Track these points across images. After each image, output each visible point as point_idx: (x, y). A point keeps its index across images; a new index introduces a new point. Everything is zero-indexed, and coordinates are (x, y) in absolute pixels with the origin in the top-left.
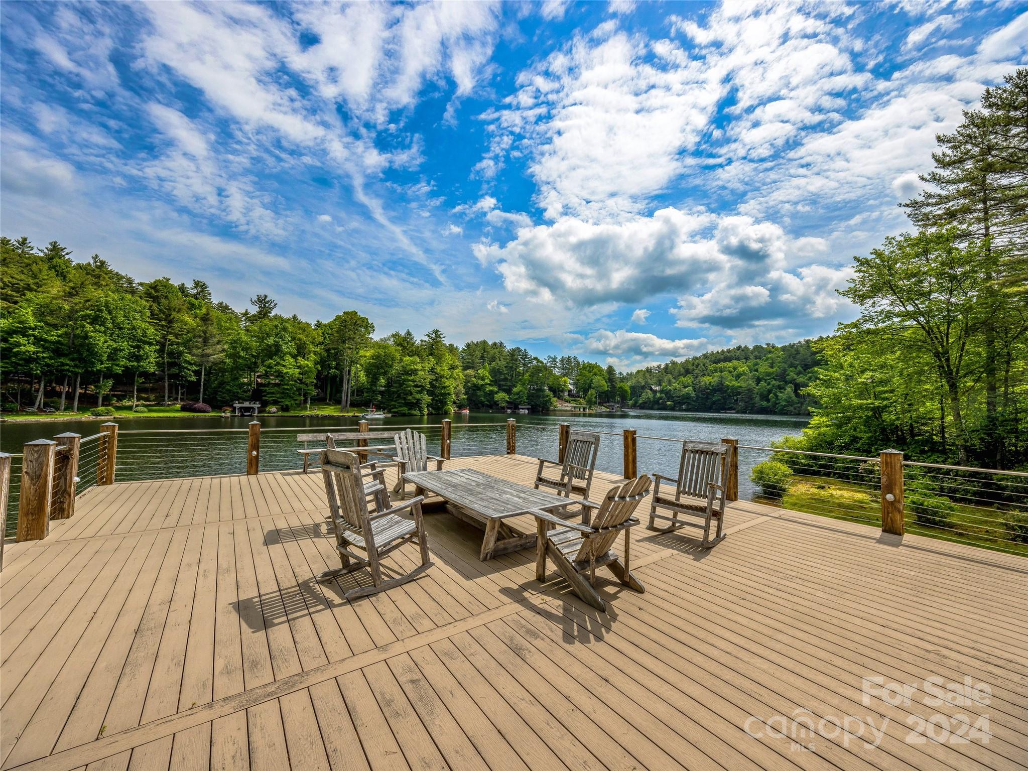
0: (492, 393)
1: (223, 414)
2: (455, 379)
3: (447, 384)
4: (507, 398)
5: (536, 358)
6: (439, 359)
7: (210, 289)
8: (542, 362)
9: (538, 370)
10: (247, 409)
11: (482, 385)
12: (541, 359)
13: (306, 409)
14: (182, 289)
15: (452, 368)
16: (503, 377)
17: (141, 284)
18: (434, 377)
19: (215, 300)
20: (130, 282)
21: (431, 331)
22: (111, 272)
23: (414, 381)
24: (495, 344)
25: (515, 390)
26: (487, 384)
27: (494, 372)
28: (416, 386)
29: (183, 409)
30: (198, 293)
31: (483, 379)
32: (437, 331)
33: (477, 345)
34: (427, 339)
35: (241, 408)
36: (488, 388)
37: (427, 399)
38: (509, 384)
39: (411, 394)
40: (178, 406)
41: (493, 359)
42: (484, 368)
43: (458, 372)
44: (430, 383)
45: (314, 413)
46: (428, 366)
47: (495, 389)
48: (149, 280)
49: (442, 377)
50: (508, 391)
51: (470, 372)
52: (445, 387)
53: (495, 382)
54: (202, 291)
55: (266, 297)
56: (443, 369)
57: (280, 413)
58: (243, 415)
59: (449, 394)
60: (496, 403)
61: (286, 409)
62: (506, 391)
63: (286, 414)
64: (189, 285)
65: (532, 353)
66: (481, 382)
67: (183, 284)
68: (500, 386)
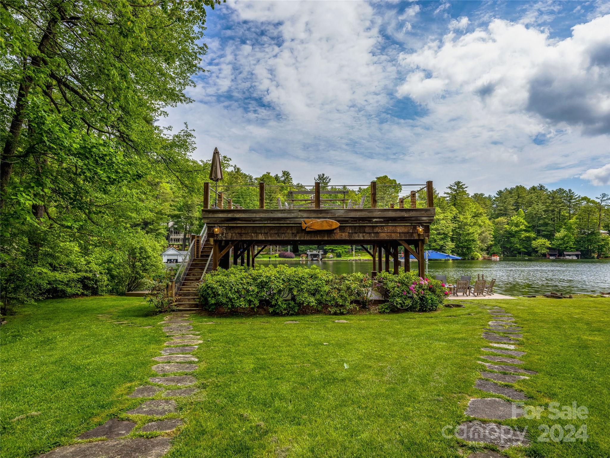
0: (529, 239)
1: (301, 259)
2: (480, 226)
3: (471, 231)
4: (548, 243)
5: (585, 199)
6: (461, 208)
7: (292, 175)
8: (593, 202)
9: (588, 211)
10: (315, 256)
11: (516, 232)
12: (592, 198)
13: (352, 255)
14: (277, 178)
15: (476, 215)
16: (541, 222)
17: (256, 179)
18: (457, 225)
19: (295, 183)
20: (251, 178)
21: (452, 183)
22: (242, 173)
23: (436, 229)
24: (534, 188)
25: (558, 235)
26: (521, 230)
27: (530, 218)
28: (439, 234)
29: (280, 256)
30: (285, 179)
31: (517, 225)
32: (459, 182)
33: (510, 192)
34: (449, 191)
35: (311, 255)
36: (524, 235)
37: (451, 245)
38: (550, 228)
39: (435, 241)
40: (277, 255)
41: (530, 204)
42: (518, 214)
43: (485, 220)
44: (453, 231)
45: (357, 258)
46: (450, 216)
47: (533, 235)
48: (259, 176)
49: (466, 224)
50: (550, 237)
51: (501, 219)
52: (468, 234)
53: (533, 228)
54: (287, 178)
55: (323, 175)
56: (467, 217)
57: (335, 259)
58: (312, 260)
59: (474, 240)
60: (535, 251)
61: (339, 255)
62: (545, 236)
63: (339, 259)
64: (280, 175)
65: (578, 193)
66: (514, 229)
67: (277, 175)
68: (538, 232)
